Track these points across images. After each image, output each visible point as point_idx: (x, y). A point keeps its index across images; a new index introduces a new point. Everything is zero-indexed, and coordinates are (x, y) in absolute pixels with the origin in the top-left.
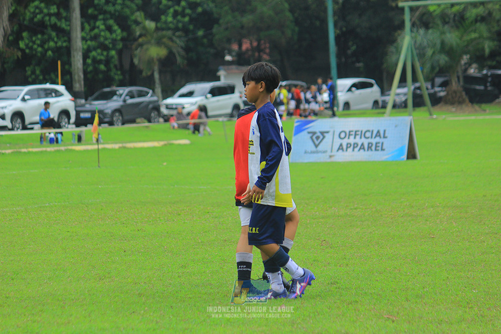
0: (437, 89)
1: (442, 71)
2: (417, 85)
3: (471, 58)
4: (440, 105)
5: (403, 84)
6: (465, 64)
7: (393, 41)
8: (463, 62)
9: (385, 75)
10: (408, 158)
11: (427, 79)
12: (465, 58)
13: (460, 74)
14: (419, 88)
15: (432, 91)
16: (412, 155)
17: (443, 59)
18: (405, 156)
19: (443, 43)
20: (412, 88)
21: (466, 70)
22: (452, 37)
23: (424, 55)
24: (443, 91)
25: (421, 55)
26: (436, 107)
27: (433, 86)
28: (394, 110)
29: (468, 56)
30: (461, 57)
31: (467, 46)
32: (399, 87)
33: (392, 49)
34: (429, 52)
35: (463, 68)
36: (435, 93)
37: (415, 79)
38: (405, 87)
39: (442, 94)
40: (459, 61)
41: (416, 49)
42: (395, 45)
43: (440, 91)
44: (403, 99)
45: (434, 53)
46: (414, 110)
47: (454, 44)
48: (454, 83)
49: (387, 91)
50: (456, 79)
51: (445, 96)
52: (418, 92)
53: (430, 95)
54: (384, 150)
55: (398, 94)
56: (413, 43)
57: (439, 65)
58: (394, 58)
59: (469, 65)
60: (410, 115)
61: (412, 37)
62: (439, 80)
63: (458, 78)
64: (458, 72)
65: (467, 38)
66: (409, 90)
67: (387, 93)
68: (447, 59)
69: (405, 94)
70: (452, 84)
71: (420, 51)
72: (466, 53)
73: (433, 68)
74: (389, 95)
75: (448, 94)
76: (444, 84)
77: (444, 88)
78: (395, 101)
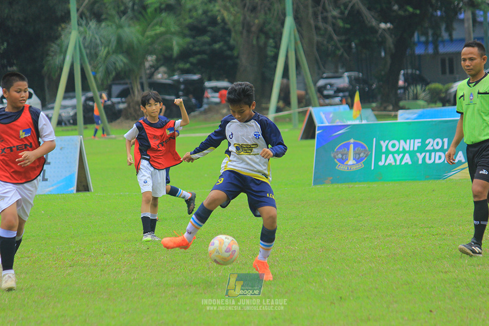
0: (115, 100)
1: (120, 76)
2: (90, 94)
3: (157, 60)
4: (118, 121)
5: (71, 94)
6: (151, 67)
7: (55, 37)
8: (147, 64)
9: (46, 82)
10: (78, 190)
11: (101, 88)
12: (151, 59)
13: (144, 80)
14: (91, 99)
15: (109, 103)
16: (83, 186)
17: (121, 60)
18: (74, 188)
19: (120, 41)
20: (83, 99)
21: (151, 75)
22: (132, 32)
23: (96, 55)
24: (123, 102)
25: (93, 56)
26: (113, 123)
27: (110, 96)
28: (60, 128)
29: (154, 57)
30: (144, 58)
31: (152, 43)
32: (65, 98)
33: (54, 47)
34: (103, 52)
35: (148, 71)
36: (113, 104)
37: (86, 88)
38: (74, 97)
39: (122, 106)
40: (142, 63)
41: (85, 48)
42: (58, 42)
43: (119, 103)
44: (72, 113)
45: (108, 53)
46: (86, 128)
47: (135, 41)
48: (136, 92)
49: (49, 104)
50: (139, 87)
51: (125, 109)
52: (91, 103)
53: (106, 108)
54: (46, 180)
55: (64, 107)
56: (81, 39)
57: (115, 68)
58: (58, 60)
59: (155, 68)
60: (80, 134)
61: (80, 33)
62: (116, 89)
63: (142, 85)
64: (141, 78)
65: (149, 33)
66: (78, 101)
67: (50, 106)
68: (125, 60)
69: (74, 107)
70: (133, 92)
71: (91, 51)
72: (151, 53)
73: (108, 72)
74: (52, 108)
75: (129, 106)
76: (124, 94)
77: (123, 99)
78: (60, 115)
